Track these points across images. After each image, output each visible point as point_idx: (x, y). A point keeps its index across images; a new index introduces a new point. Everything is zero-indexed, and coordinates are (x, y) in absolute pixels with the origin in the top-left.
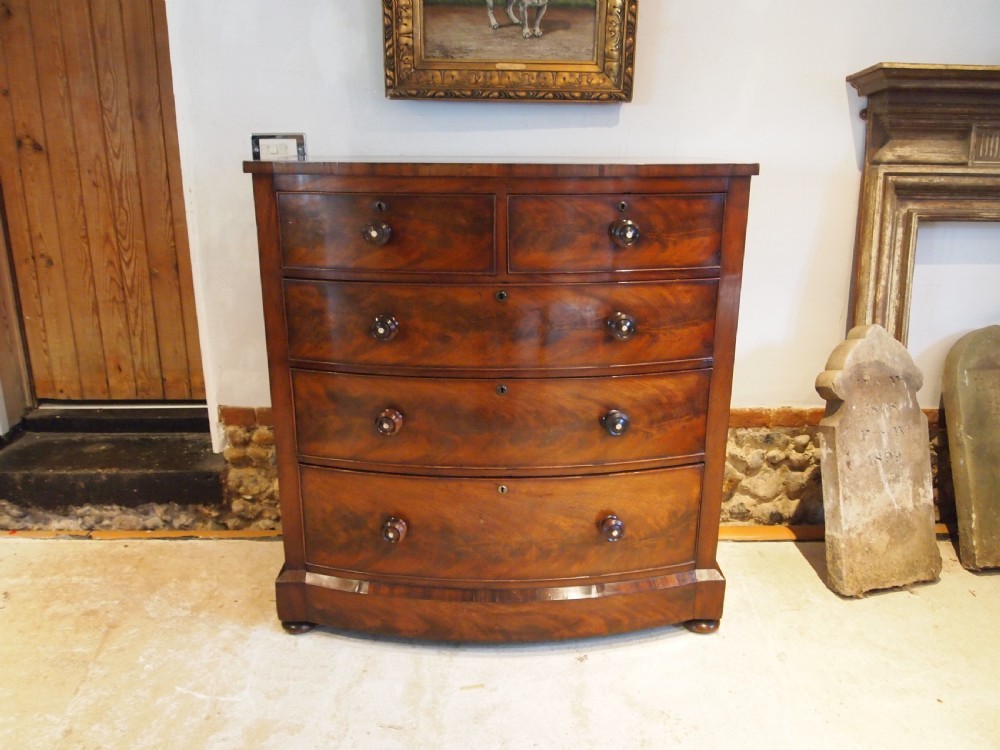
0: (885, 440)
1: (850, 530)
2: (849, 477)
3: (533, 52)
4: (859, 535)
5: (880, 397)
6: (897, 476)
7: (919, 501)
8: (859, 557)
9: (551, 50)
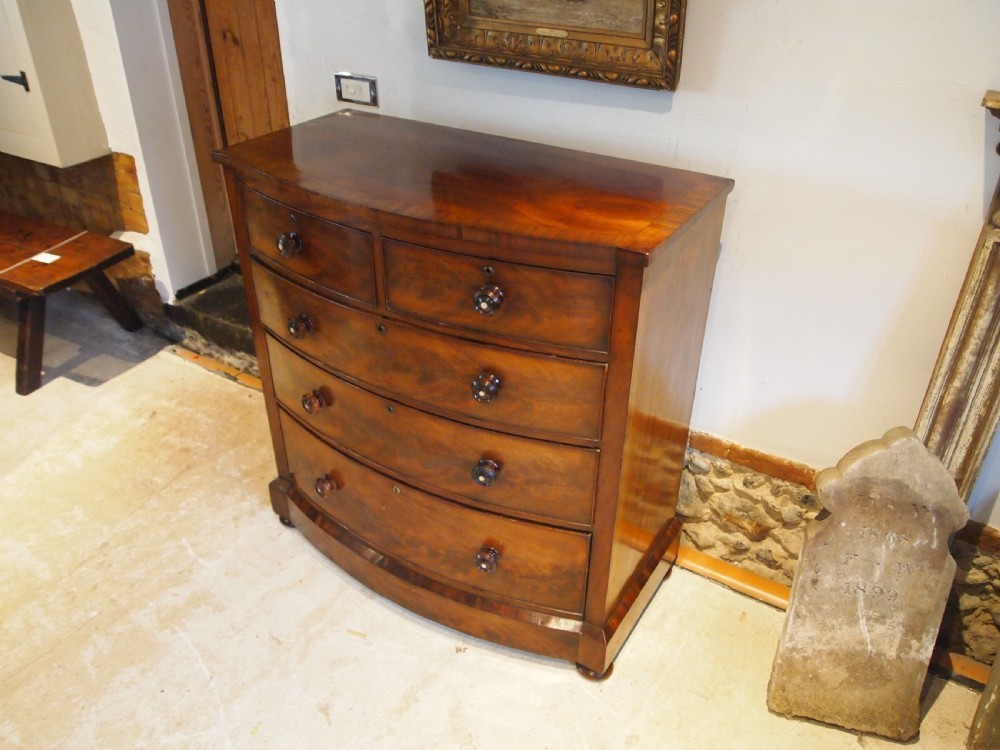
0: (878, 573)
1: (793, 649)
2: (808, 596)
3: (577, 17)
4: (805, 659)
5: (888, 522)
6: (883, 617)
7: (907, 653)
8: (797, 680)
9: (596, 16)
